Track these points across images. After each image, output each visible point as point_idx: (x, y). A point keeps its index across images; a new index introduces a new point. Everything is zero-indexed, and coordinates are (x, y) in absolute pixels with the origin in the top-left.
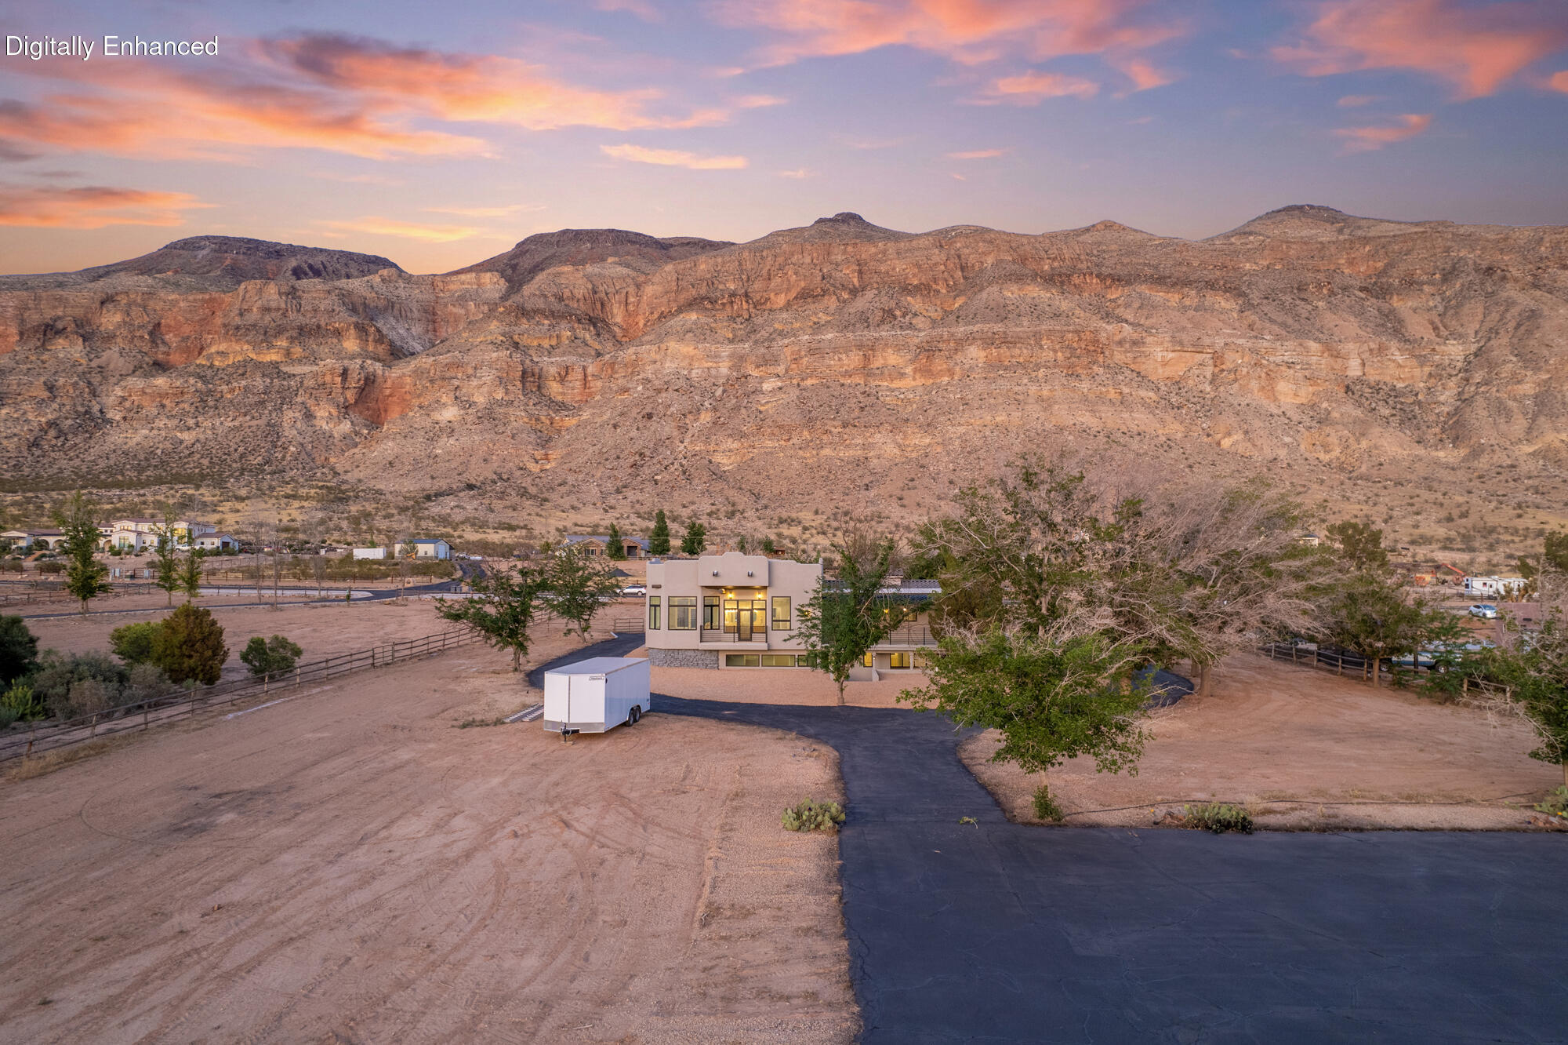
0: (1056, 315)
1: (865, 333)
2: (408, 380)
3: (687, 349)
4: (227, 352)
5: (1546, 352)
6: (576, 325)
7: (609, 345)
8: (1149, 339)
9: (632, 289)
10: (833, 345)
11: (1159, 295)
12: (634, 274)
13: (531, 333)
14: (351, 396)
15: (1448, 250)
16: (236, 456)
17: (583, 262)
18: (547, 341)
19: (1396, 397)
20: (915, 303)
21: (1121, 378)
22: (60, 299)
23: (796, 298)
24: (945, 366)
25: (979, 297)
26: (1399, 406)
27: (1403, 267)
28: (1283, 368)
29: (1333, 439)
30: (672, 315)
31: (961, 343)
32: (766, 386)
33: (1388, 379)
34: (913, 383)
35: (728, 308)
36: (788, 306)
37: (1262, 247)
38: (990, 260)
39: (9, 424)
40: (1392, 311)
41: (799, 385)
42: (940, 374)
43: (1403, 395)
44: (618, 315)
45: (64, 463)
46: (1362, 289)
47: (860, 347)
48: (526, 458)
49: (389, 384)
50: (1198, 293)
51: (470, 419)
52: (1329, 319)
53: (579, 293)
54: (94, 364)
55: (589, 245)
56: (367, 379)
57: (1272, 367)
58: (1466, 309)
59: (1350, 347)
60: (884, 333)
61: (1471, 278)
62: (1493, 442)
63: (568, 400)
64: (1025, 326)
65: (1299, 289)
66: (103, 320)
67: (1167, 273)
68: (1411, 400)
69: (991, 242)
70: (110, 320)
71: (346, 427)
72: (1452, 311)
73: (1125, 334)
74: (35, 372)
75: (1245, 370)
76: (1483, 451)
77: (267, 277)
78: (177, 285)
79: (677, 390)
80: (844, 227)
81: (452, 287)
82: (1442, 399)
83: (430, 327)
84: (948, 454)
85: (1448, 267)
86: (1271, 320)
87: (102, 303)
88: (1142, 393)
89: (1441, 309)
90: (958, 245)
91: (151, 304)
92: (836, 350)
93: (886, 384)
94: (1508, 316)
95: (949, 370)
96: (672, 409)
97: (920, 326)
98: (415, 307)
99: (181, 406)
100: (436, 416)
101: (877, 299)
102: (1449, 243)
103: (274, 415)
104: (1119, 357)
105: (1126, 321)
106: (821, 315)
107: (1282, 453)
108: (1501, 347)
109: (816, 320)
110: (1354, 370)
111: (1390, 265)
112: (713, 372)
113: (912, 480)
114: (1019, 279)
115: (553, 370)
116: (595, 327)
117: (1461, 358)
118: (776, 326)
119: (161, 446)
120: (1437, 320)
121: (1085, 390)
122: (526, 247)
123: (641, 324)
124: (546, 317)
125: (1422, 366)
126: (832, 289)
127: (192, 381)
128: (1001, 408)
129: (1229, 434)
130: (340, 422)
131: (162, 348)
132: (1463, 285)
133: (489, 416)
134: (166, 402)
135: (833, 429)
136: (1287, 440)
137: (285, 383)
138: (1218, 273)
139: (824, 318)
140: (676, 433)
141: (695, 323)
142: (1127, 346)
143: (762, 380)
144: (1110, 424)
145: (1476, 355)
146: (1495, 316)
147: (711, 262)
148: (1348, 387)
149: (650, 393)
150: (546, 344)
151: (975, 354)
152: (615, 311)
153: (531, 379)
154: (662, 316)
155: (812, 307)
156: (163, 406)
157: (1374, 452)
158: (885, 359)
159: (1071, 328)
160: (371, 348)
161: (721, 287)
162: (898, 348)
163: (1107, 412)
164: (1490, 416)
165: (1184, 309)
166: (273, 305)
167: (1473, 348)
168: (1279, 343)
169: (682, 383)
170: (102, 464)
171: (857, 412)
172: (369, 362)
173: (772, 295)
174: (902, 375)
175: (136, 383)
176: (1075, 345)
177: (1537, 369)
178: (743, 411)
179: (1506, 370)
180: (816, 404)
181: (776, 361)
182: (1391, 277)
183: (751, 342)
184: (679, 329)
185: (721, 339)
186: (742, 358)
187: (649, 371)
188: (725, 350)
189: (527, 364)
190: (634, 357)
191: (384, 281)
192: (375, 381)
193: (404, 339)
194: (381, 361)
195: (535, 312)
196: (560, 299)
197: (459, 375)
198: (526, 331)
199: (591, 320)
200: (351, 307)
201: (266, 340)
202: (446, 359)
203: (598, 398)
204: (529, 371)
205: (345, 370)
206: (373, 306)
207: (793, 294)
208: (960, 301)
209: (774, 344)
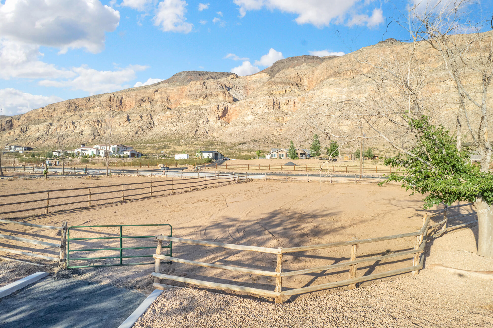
2: (238, 108)
3: (330, 90)
4: (186, 102)
6: (292, 86)
7: (303, 92)
9: (310, 73)
12: (311, 68)
13: (277, 90)
14: (220, 114)
16: (186, 134)
17: (294, 67)
18: (282, 92)
22: (145, 92)
30: (324, 80)
36: (369, 72)
39: (131, 128)
41: (374, 100)
42: (434, 91)
44: (306, 82)
45: (142, 138)
48: (274, 130)
49: (232, 109)
51: (256, 119)
53: (292, 76)
54: (152, 110)
55: (296, 61)
56: (225, 108)
63: (289, 111)
66: (155, 97)
70: (157, 97)
71: (219, 124)
74: (138, 113)
77: (198, 80)
78: (174, 85)
79: (327, 105)
80: (389, 43)
81: (253, 79)
83: (246, 92)
87: (155, 92)
91: (167, 91)
98: (241, 86)
99: (173, 120)
100: (246, 118)
103: (198, 121)
112: (340, 98)
115: (284, 101)
116: (298, 86)
118: (364, 80)
119: (167, 132)
122: (276, 64)
123: (314, 84)
124: (282, 84)
127: (176, 112)
130: (217, 122)
131: (170, 104)
133: (262, 118)
134: (169, 119)
137: (201, 111)
140: (326, 120)
141: (333, 81)
147: (339, 59)
149: (317, 107)
150: (281, 93)
152: (305, 81)
153: (276, 105)
154: (322, 81)
160: (227, 99)
161: (343, 68)
166: (199, 88)
169: (329, 102)
170: (151, 137)
172: (226, 103)
173: (362, 69)
175: (162, 114)
181: (364, 92)
183: (354, 86)
184: (327, 84)
185: (343, 86)
186: (352, 92)
187: (317, 99)
188: (345, 89)
189: (275, 100)
190: (311, 95)
191: (232, 79)
192: (228, 109)
193: (237, 96)
194: (229, 103)
195: (278, 83)
196: (286, 78)
197: (253, 105)
198: (275, 89)
199: (297, 84)
200: (221, 87)
201: (197, 99)
202: (249, 100)
203: (299, 110)
204: (276, 102)
205: (219, 106)
206: (228, 86)
207: (370, 68)
208: (441, 63)
209: (363, 86)
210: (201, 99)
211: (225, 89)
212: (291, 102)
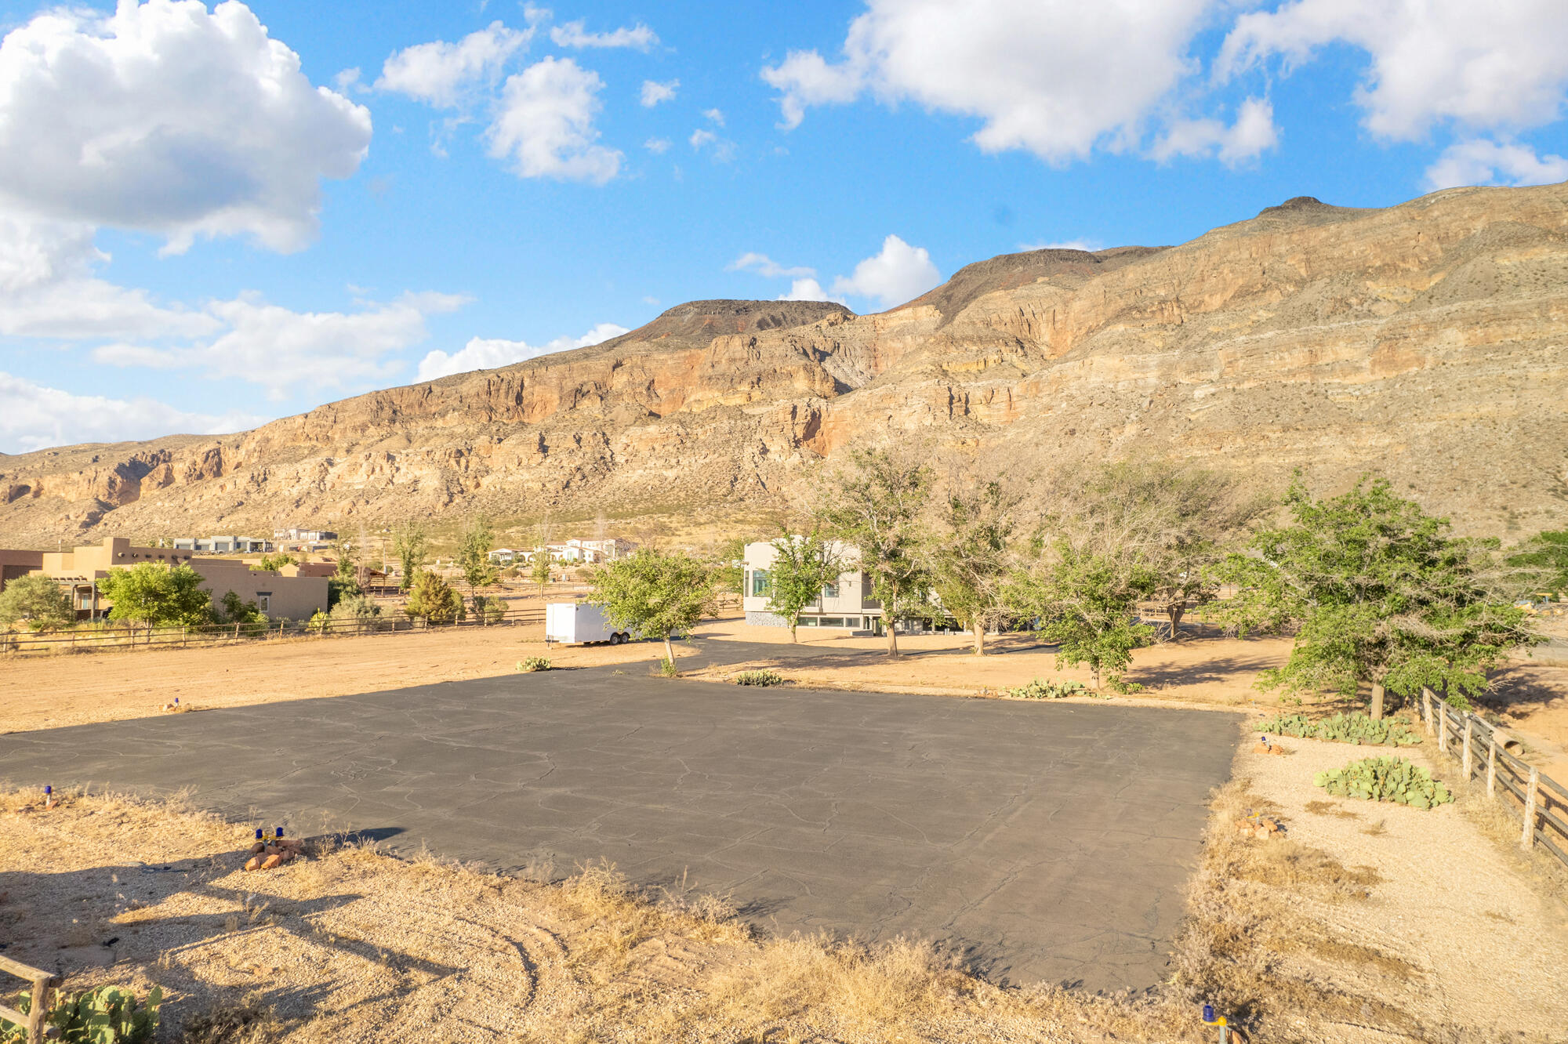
1: (1312, 326)
2: (849, 413)
3: (1112, 362)
4: (703, 398)
6: (1003, 349)
7: (1037, 366)
9: (1059, 308)
10: (1273, 344)
12: (1061, 292)
13: (959, 361)
14: (800, 432)
16: (706, 488)
17: (1015, 286)
18: (975, 366)
20: (1375, 288)
22: (585, 368)
23: (1233, 297)
25: (1462, 269)
30: (1100, 328)
31: (1432, 328)
32: (1198, 393)
34: (1373, 378)
35: (1158, 315)
36: (1224, 307)
38: (1479, 226)
39: (551, 471)
41: (1234, 390)
42: (1406, 364)
44: (1044, 334)
45: (584, 500)
47: (1305, 343)
49: (832, 418)
53: (1006, 317)
54: (607, 418)
55: (1021, 268)
56: (813, 415)
60: (1335, 324)
63: (994, 422)
64: (1525, 298)
66: (614, 382)
69: (1482, 204)
70: (619, 381)
71: (795, 459)
74: (568, 428)
77: (735, 330)
78: (667, 346)
79: (1101, 405)
80: (1294, 214)
81: (892, 323)
83: (872, 363)
84: (1413, 455)
87: (614, 368)
90: (1436, 213)
91: (647, 365)
92: (1277, 348)
93: (1337, 381)
95: (1418, 359)
96: (1096, 424)
97: (1382, 312)
98: (857, 346)
99: (667, 448)
101: (1328, 288)
103: (737, 451)
106: (1261, 312)
109: (1255, 318)
112: (1141, 383)
114: (1518, 241)
115: (979, 394)
116: (1022, 348)
118: (1211, 329)
119: (651, 483)
122: (961, 277)
123: (1069, 342)
124: (975, 343)
126: (1274, 283)
127: (675, 426)
128: (1487, 397)
130: (791, 454)
131: (656, 401)
133: (918, 441)
134: (656, 446)
135: (1271, 435)
137: (746, 423)
139: (1263, 315)
140: (1098, 448)
141: (1122, 335)
143: (1194, 386)
147: (1140, 270)
149: (1074, 409)
150: (974, 369)
151: (1455, 337)
152: (1043, 331)
153: (958, 404)
154: (1090, 331)
155: (1252, 305)
156: (654, 449)
158: (1336, 353)
160: (817, 386)
161: (1151, 294)
162: (1352, 341)
166: (738, 355)
169: (1107, 396)
170: (610, 499)
171: (1300, 414)
172: (815, 399)
173: (1206, 298)
174: (1358, 369)
175: (636, 431)
180: (1253, 409)
181: (1209, 367)
183: (1182, 349)
184: (1105, 342)
185: (1149, 349)
186: (1172, 366)
187: (1073, 387)
188: (1153, 359)
189: (955, 390)
190: (1058, 375)
191: (832, 324)
192: (820, 416)
193: (847, 376)
194: (826, 398)
195: (963, 339)
196: (988, 324)
197: (892, 405)
198: (955, 359)
199: (1018, 342)
200: (801, 351)
201: (732, 387)
202: (880, 391)
203: (1023, 417)
204: (956, 396)
205: (795, 408)
206: (821, 348)
207: (1229, 294)
208: (1437, 279)
209: (1207, 348)
210: (745, 387)
211: (812, 357)
212: (1001, 397)
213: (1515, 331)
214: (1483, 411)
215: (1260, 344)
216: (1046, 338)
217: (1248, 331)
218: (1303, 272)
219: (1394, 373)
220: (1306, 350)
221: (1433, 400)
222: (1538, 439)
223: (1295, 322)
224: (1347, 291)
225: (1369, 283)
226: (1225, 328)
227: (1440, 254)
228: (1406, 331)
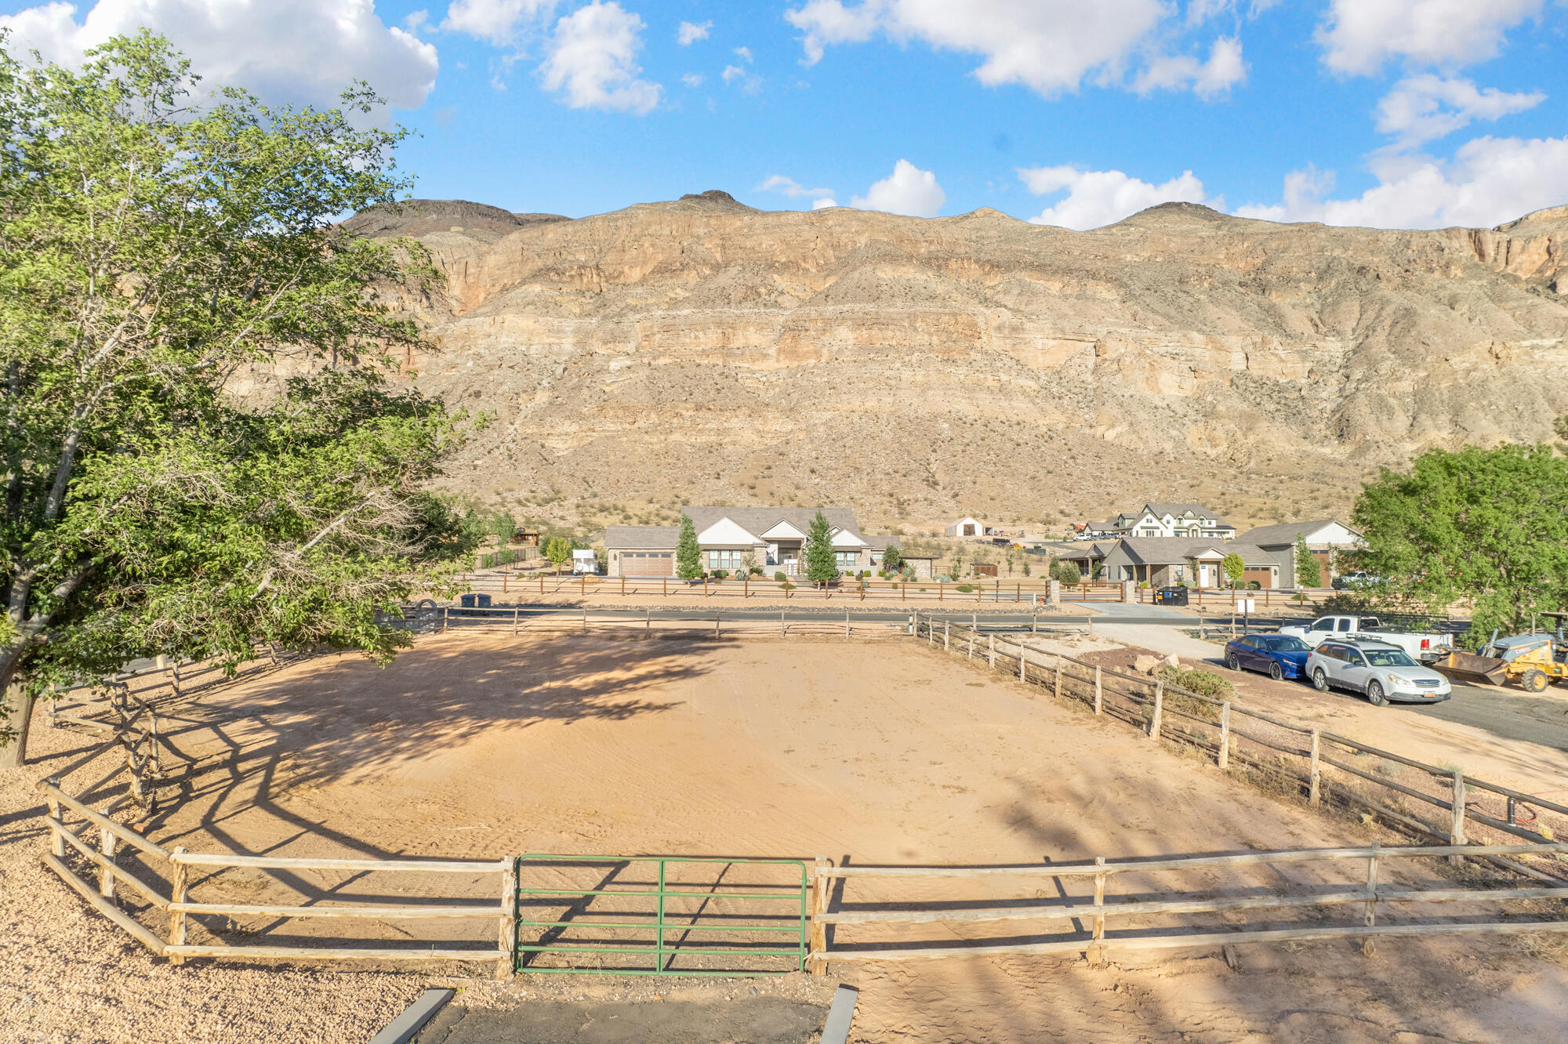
0: (932, 297)
1: (726, 309)
3: (526, 322)
5: (1421, 349)
6: (405, 296)
7: (443, 319)
8: (1028, 325)
9: (472, 260)
10: (689, 322)
11: (1038, 283)
12: (476, 243)
15: (1322, 250)
17: (425, 233)
19: (1279, 392)
20: (781, 281)
21: (999, 364)
23: (652, 272)
24: (811, 347)
25: (851, 275)
26: (1283, 401)
27: (1280, 264)
28: (1168, 359)
29: (1220, 433)
30: (514, 286)
31: (828, 324)
32: (614, 365)
33: (1270, 374)
34: (777, 366)
35: (577, 280)
36: (643, 281)
37: (1144, 238)
38: (863, 240)
40: (1273, 306)
41: (650, 364)
42: (806, 355)
43: (1287, 390)
44: (454, 286)
46: (1241, 284)
47: (719, 324)
50: (1079, 282)
52: (1212, 311)
55: (435, 216)
57: (1156, 357)
58: (1343, 306)
59: (1234, 341)
60: (746, 309)
61: (1344, 277)
62: (1378, 438)
64: (899, 308)
65: (1180, 281)
67: (1048, 262)
68: (1296, 395)
69: (865, 222)
72: (1329, 309)
73: (1005, 319)
75: (1128, 360)
76: (1369, 448)
79: (511, 367)
80: (712, 205)
82: (1324, 395)
84: (812, 441)
85: (1323, 266)
86: (1153, 311)
88: (1022, 381)
89: (1318, 306)
90: (830, 223)
92: (692, 327)
93: (747, 365)
94: (1384, 314)
95: (816, 352)
96: (505, 387)
97: (787, 304)
101: (740, 275)
102: (1323, 243)
104: (996, 343)
105: (1005, 307)
106: (678, 290)
107: (1168, 446)
108: (1379, 342)
109: (673, 295)
110: (1237, 363)
111: (1269, 262)
112: (555, 348)
113: (769, 468)
114: (892, 259)
116: (428, 298)
117: (1340, 355)
118: (629, 301)
120: (1315, 317)
121: (962, 377)
123: (481, 298)
125: (1303, 362)
126: (692, 263)
128: (870, 392)
129: (1113, 426)
132: (1338, 283)
135: (684, 412)
136: (1174, 433)
138: (1099, 263)
139: (681, 293)
140: (506, 414)
141: (537, 296)
142: (1006, 331)
143: (610, 357)
144: (988, 414)
145: (1355, 352)
146: (1371, 314)
147: (560, 231)
148: (1232, 381)
149: (479, 370)
151: (845, 335)
152: (453, 283)
154: (505, 289)
155: (670, 282)
157: (1262, 447)
158: (746, 338)
159: (947, 311)
161: (570, 258)
162: (761, 328)
163: (984, 398)
164: (1372, 413)
165: (1066, 297)
167: (1352, 345)
168: (1163, 333)
169: (518, 359)
171: (712, 393)
173: (626, 269)
174: (765, 356)
176: (951, 328)
177: (1415, 367)
178: (585, 391)
179: (1385, 368)
180: (668, 385)
181: (626, 339)
182: (1268, 273)
183: (599, 317)
184: (519, 301)
185: (566, 313)
186: (588, 334)
187: (481, 346)
188: (570, 325)
190: (465, 330)
203: (423, 374)
207: (649, 268)
208: (831, 281)
209: (624, 319)
213: (891, 336)
214: (868, 405)
215: (677, 320)
216: (456, 292)
217: (666, 306)
218: (718, 257)
219: (796, 363)
220: (720, 331)
221: (828, 392)
222: (910, 433)
223: (710, 303)
224: (758, 280)
225: (776, 276)
226: (643, 302)
227: (833, 260)
228: (807, 325)
